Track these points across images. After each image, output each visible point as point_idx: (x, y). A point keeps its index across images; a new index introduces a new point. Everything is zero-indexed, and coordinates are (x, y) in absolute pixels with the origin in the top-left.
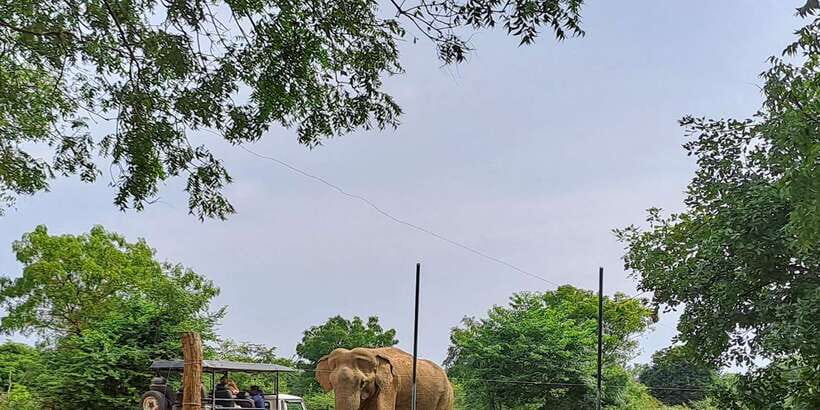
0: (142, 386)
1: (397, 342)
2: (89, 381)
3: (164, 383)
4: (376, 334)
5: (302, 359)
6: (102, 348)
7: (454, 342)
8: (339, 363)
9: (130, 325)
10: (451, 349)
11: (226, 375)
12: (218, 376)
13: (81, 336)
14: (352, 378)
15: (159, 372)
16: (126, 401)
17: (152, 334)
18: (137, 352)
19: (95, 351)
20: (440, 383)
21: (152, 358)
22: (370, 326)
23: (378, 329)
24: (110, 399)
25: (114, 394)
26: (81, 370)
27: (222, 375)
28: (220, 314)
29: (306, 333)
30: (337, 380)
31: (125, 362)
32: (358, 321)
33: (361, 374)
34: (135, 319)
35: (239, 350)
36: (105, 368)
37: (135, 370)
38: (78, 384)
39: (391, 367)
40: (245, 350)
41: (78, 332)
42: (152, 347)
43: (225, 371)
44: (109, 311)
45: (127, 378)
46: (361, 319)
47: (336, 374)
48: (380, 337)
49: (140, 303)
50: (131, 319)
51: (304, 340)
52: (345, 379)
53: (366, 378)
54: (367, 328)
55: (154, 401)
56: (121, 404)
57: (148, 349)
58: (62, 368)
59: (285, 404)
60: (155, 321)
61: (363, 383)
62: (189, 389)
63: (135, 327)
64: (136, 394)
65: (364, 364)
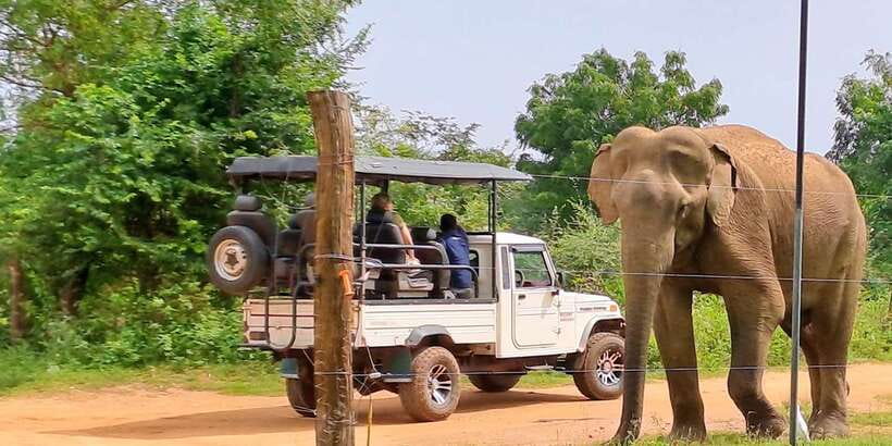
0: (209, 214)
1: (724, 111)
2: (97, 205)
3: (257, 207)
4: (682, 92)
5: (529, 151)
6: (123, 128)
7: (845, 111)
8: (634, 160)
9: (178, 72)
10: (840, 127)
11: (385, 187)
12: (371, 191)
13: (74, 100)
14: (660, 197)
15: (247, 181)
16: (175, 250)
17: (227, 93)
18: (196, 138)
19: (108, 134)
20: (842, 207)
21: (229, 151)
22: (668, 74)
23: (683, 79)
24: (143, 247)
25: (148, 236)
26: (79, 179)
27: (378, 190)
28: (358, 47)
29: (535, 90)
30: (627, 201)
31: (170, 159)
32: (642, 63)
33: (677, 186)
34: (190, 59)
35: (400, 132)
36: (130, 174)
37: (193, 176)
38: (71, 212)
39: (734, 172)
40: (414, 131)
41: (69, 91)
42: (228, 125)
43: (382, 180)
44: (131, 40)
45: (175, 196)
46: (649, 57)
47: (625, 186)
48: (690, 101)
49: (199, 23)
50: (181, 59)
51: (531, 106)
52: (645, 199)
53: (688, 198)
54: (662, 79)
55: (238, 249)
56: (164, 256)
57: (220, 131)
58: (38, 175)
59: (511, 256)
60: (233, 64)
61: (682, 208)
62: (329, 222)
63: (191, 77)
64: (197, 236)
65: (686, 165)
